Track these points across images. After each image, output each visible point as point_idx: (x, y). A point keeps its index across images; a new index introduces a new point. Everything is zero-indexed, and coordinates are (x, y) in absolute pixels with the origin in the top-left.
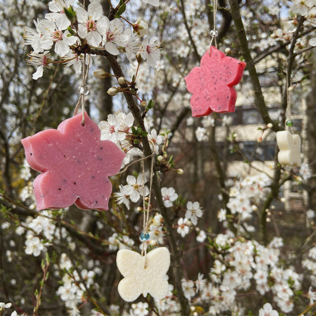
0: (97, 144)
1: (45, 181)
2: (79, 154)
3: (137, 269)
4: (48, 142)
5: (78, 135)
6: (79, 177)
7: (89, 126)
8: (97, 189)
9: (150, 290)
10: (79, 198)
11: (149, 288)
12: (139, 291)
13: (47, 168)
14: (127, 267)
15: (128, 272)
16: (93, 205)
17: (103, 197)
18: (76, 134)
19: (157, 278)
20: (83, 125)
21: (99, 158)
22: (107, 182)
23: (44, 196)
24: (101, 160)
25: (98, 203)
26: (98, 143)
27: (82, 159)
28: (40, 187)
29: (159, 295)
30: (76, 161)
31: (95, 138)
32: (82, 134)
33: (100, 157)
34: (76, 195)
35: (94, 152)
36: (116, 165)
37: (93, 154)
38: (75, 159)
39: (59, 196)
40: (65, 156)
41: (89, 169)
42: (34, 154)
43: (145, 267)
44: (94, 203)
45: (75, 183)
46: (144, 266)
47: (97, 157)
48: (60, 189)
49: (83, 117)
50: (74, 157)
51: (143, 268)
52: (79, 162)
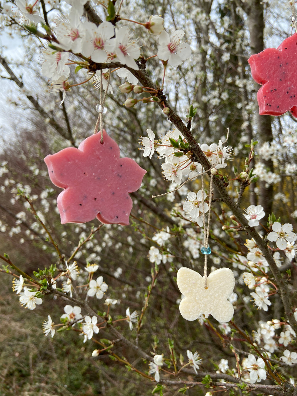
0: (116, 161)
1: (66, 197)
2: (99, 171)
3: (197, 289)
4: (68, 160)
5: (98, 153)
6: (100, 193)
7: (108, 144)
8: (117, 205)
9: (211, 311)
10: (100, 213)
11: (211, 309)
12: (199, 311)
13: (68, 185)
14: (187, 286)
15: (187, 291)
16: (113, 220)
17: (124, 213)
18: (96, 152)
19: (220, 300)
20: (102, 143)
21: (118, 175)
22: (128, 198)
23: (66, 211)
24: (121, 176)
25: (119, 218)
26: (118, 161)
27: (101, 176)
28: (61, 202)
29: (222, 318)
30: (96, 178)
31: (115, 156)
32: (101, 151)
33: (120, 174)
34: (96, 210)
35: (113, 169)
36: (136, 182)
37: (113, 171)
38: (95, 176)
39: (81, 211)
40: (85, 173)
41: (109, 186)
42: (55, 172)
43: (206, 288)
44: (115, 218)
45: (95, 199)
46: (204, 286)
47: (116, 174)
48: (81, 205)
49: (102, 136)
50: (94, 174)
51: (204, 289)
52: (99, 179)
